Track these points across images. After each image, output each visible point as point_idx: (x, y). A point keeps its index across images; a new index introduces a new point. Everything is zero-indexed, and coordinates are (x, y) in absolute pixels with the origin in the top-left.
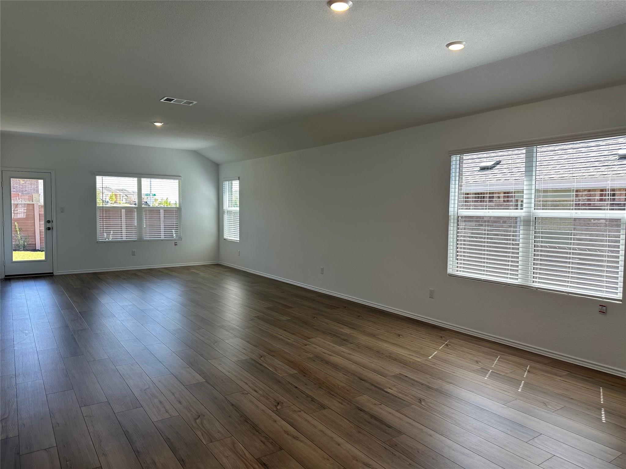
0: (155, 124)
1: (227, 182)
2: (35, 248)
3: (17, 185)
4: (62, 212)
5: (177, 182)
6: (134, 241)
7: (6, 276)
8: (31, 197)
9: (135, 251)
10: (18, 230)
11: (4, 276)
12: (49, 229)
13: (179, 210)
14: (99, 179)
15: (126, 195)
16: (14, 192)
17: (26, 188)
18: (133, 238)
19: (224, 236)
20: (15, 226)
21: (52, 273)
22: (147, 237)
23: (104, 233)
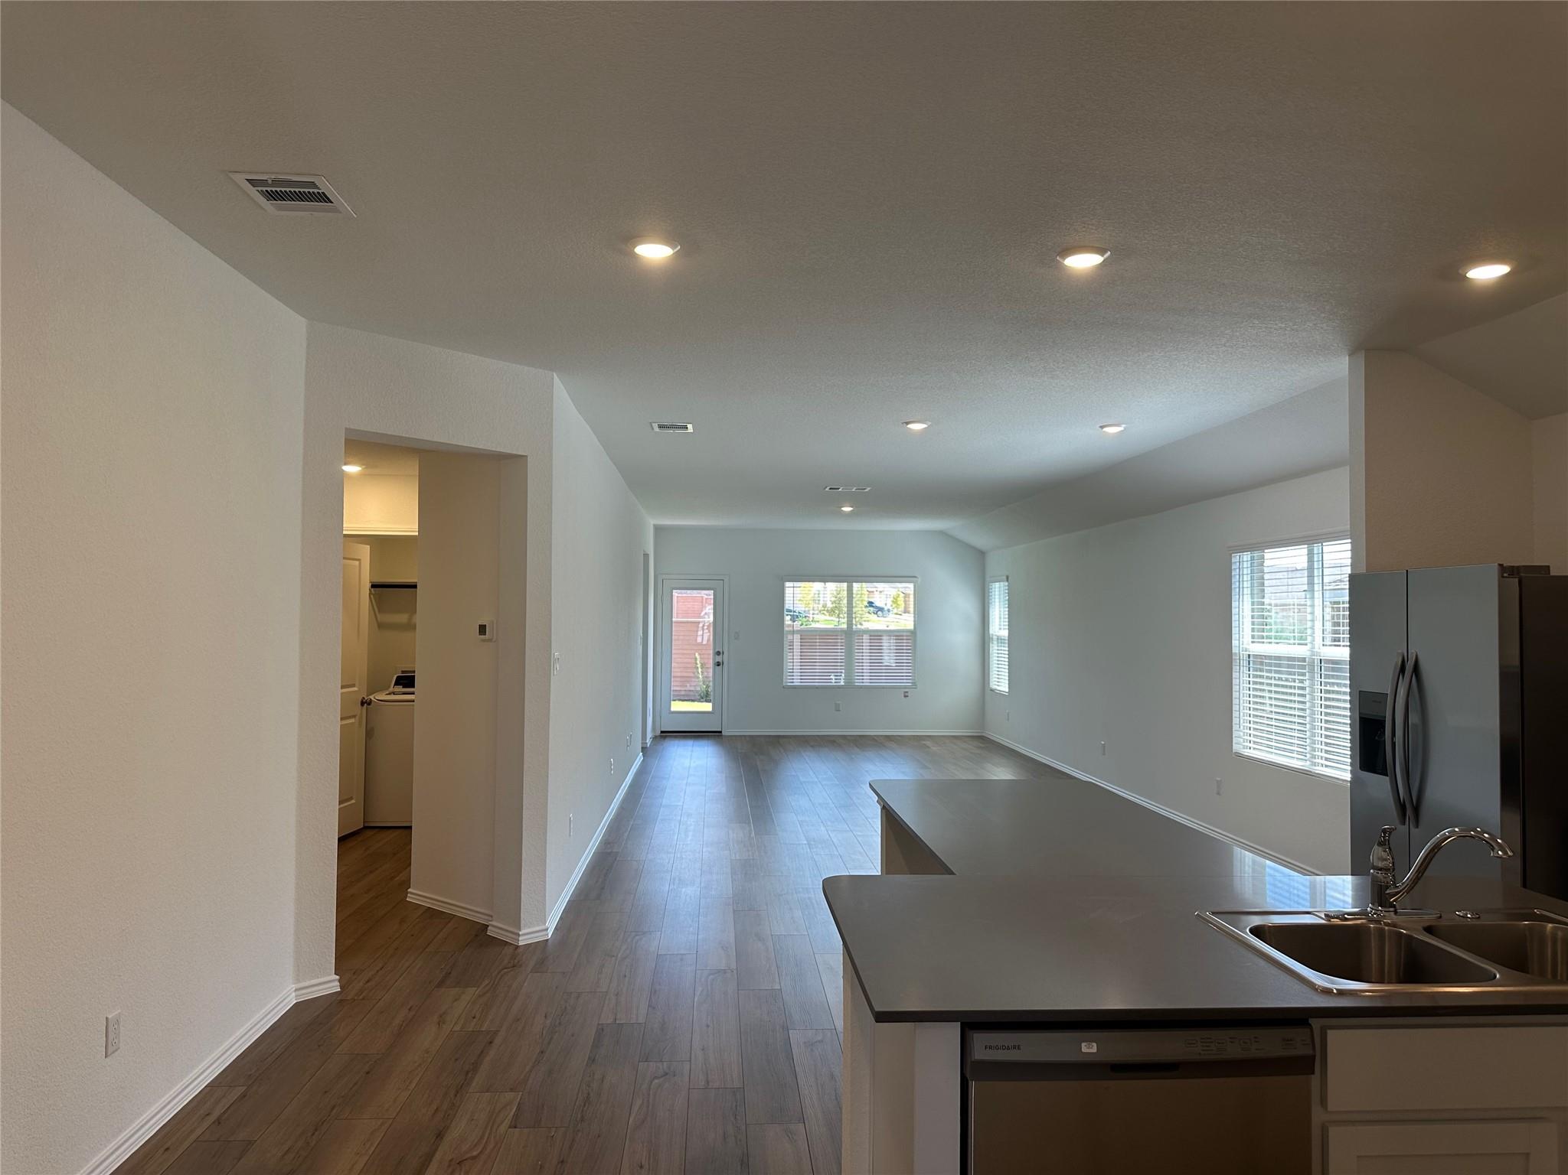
0: (843, 509)
1: (997, 584)
2: (707, 697)
3: (676, 601)
4: (736, 639)
5: (911, 585)
6: (839, 688)
7: (662, 732)
9: (839, 704)
10: (699, 666)
11: (659, 732)
12: (718, 664)
13: (913, 633)
14: (788, 586)
18: (838, 683)
19: (991, 684)
21: (721, 732)
22: (859, 681)
23: (795, 672)
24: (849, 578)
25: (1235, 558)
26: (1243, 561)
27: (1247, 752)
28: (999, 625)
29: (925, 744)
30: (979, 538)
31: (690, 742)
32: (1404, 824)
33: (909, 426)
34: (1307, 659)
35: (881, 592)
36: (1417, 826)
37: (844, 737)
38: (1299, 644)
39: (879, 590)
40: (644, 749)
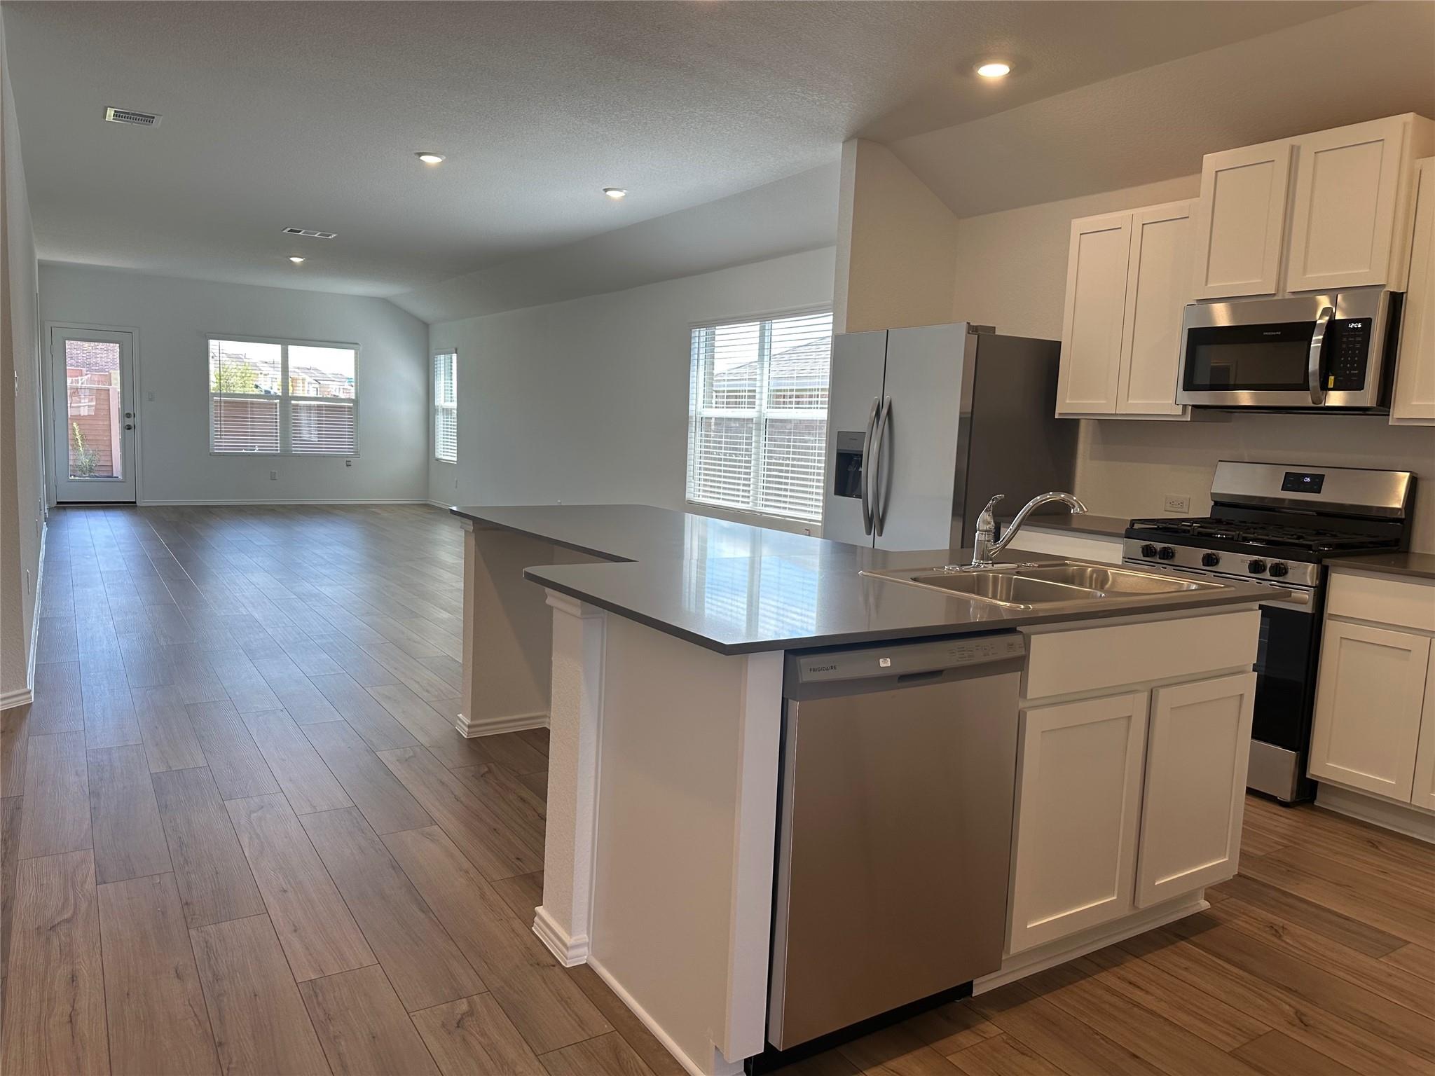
0: (292, 259)
1: (442, 357)
2: (110, 474)
3: (79, 352)
4: (150, 400)
5: (352, 352)
6: (274, 455)
7: (58, 503)
8: (108, 377)
9: (275, 473)
10: (78, 437)
11: (56, 503)
12: (129, 428)
13: (354, 404)
14: (214, 344)
15: (316, 380)
16: (72, 365)
17: (96, 358)
18: (272, 450)
19: (437, 454)
20: (74, 430)
21: (135, 503)
22: (297, 449)
23: (223, 439)
24: (285, 340)
25: (695, 333)
26: (699, 335)
27: (697, 499)
28: (446, 393)
29: (373, 512)
30: (424, 309)
31: (101, 513)
32: (870, 534)
33: (423, 158)
34: (754, 419)
35: (266, 375)
36: (880, 534)
37: (283, 506)
38: (748, 408)
39: (264, 372)
40: (46, 520)
